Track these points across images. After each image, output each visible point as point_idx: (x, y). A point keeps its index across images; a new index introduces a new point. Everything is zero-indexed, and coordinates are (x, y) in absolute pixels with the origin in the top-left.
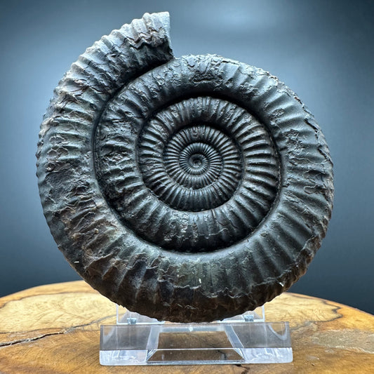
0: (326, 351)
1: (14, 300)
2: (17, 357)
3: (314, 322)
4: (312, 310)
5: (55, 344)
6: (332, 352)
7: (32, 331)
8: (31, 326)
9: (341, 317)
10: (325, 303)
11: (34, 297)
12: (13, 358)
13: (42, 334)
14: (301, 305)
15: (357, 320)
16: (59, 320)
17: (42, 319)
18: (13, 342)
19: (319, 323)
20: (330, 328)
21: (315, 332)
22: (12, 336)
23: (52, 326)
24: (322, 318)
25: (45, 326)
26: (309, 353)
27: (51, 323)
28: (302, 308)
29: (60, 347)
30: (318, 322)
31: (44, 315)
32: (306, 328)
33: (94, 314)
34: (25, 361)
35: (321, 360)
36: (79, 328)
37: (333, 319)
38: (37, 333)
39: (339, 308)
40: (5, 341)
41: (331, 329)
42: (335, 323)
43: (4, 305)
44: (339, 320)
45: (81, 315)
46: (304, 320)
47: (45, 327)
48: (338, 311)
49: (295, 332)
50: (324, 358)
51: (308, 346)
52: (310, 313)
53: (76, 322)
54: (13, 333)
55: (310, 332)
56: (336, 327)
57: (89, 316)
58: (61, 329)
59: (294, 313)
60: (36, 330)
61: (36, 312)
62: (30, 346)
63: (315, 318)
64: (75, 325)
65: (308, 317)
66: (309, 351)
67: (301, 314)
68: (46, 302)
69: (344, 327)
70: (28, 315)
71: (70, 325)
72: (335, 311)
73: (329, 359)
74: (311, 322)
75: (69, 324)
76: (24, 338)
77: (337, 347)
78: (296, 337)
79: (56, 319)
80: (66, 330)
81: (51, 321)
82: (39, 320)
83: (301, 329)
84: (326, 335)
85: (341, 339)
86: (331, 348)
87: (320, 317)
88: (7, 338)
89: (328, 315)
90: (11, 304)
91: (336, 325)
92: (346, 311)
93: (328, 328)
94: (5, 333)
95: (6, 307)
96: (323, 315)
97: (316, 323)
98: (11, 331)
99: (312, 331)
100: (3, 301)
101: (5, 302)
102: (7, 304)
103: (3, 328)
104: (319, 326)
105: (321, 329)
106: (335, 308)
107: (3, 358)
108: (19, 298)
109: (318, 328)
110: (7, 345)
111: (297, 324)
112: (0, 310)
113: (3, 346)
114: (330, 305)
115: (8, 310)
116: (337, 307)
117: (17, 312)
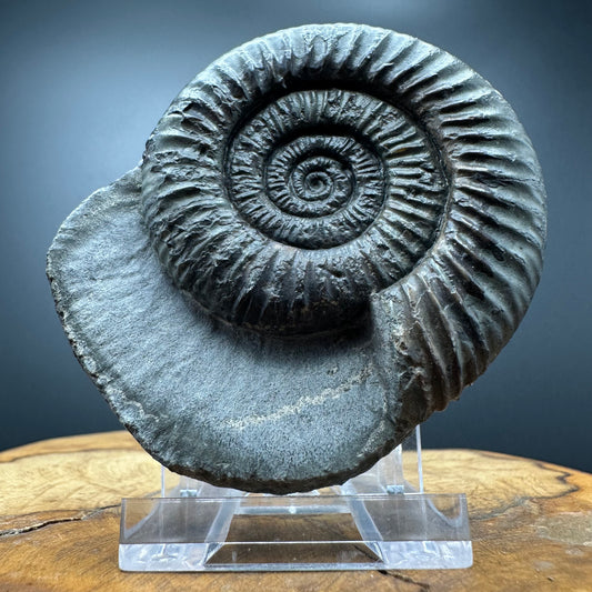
0: (569, 552)
3: (531, 499)
4: (522, 478)
6: (580, 554)
8: (23, 507)
9: (576, 489)
10: (541, 467)
13: (41, 521)
14: (500, 470)
16: (75, 496)
17: (46, 495)
19: (540, 500)
20: (563, 509)
21: (537, 517)
23: (62, 506)
24: (543, 493)
25: (49, 507)
26: (537, 555)
27: (61, 501)
28: (503, 474)
30: (538, 498)
32: (519, 510)
33: (138, 486)
35: (561, 570)
36: (111, 510)
37: (563, 494)
38: (33, 518)
39: (569, 475)
41: (564, 511)
42: (569, 500)
44: (574, 495)
45: (117, 486)
46: (511, 495)
47: (47, 509)
48: (568, 479)
49: (500, 516)
50: (567, 565)
51: (532, 542)
52: (519, 484)
53: (107, 499)
55: (527, 516)
56: (573, 506)
57: (129, 489)
58: (77, 511)
59: (490, 483)
60: (31, 514)
63: (530, 492)
64: (103, 504)
65: (518, 490)
67: (502, 485)
68: (56, 466)
69: (586, 507)
71: (94, 505)
72: (562, 479)
73: (578, 568)
74: (525, 498)
75: (92, 504)
77: (585, 544)
78: (504, 525)
79: (70, 494)
80: (86, 513)
81: (61, 497)
82: (39, 495)
83: (510, 511)
84: (560, 522)
85: (588, 529)
86: (576, 546)
87: (539, 490)
89: (552, 487)
91: (572, 504)
92: (582, 480)
93: (558, 509)
99: (531, 514)
104: (541, 505)
105: (546, 512)
106: (561, 474)
109: (541, 509)
111: (502, 503)
114: (549, 469)
116: (564, 472)
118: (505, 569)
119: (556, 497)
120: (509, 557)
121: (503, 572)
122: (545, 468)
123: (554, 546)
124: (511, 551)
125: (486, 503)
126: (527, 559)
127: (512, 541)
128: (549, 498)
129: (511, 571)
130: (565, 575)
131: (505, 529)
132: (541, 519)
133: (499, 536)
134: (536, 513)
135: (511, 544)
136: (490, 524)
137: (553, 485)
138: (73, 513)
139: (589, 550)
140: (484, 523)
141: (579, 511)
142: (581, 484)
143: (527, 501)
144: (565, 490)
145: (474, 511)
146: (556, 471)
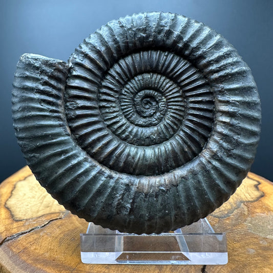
0: (261, 242)
1: (20, 181)
2: (34, 247)
3: (243, 202)
6: (266, 244)
7: (40, 217)
8: (38, 212)
9: (263, 196)
12: (32, 248)
13: (47, 220)
18: (28, 230)
19: (247, 203)
20: (258, 211)
21: (248, 216)
22: (27, 223)
23: (53, 211)
24: (249, 198)
25: (47, 211)
26: (248, 245)
27: (51, 206)
29: (62, 235)
30: (247, 202)
31: (44, 197)
32: (239, 211)
34: (41, 252)
35: (258, 255)
37: (258, 199)
38: (44, 219)
39: (259, 183)
40: (23, 230)
42: (260, 204)
43: (14, 187)
44: (262, 199)
46: (235, 200)
47: (48, 213)
48: (260, 186)
49: (231, 216)
50: (260, 251)
51: (245, 235)
54: (27, 220)
55: (242, 214)
60: (42, 216)
61: (38, 195)
62: (41, 234)
63: (243, 196)
65: (238, 195)
66: (248, 241)
69: (268, 209)
70: (34, 197)
72: (256, 187)
76: (36, 225)
77: (268, 237)
78: (233, 222)
80: (62, 214)
83: (236, 210)
84: (257, 221)
85: (269, 227)
86: (264, 238)
87: (247, 195)
88: (24, 226)
89: (252, 193)
90: (19, 185)
91: (262, 207)
92: (266, 187)
93: (256, 210)
94: (21, 221)
95: (16, 189)
96: (249, 194)
97: (245, 203)
98: (25, 218)
99: (245, 215)
100: (13, 182)
101: (14, 183)
102: (17, 186)
103: (19, 214)
104: (248, 208)
105: (251, 213)
106: (256, 183)
107: (26, 248)
108: (23, 179)
109: (248, 211)
110: (25, 233)
111: (232, 206)
112: (13, 192)
113: (22, 234)
114: (251, 179)
115: (18, 193)
116: (258, 182)
117: (25, 194)
118: (236, 253)
120: (237, 245)
121: (235, 255)
122: (249, 178)
123: (255, 238)
124: (238, 241)
125: (225, 205)
126: (244, 247)
127: (237, 234)
128: (252, 202)
129: (238, 255)
131: (234, 225)
132: (249, 219)
133: (232, 231)
134: (246, 213)
135: (237, 236)
136: (227, 222)
137: (253, 192)
138: (58, 214)
139: (269, 241)
140: (225, 221)
141: (265, 213)
142: (265, 191)
143: (242, 204)
144: (258, 196)
145: (220, 211)
146: (254, 180)
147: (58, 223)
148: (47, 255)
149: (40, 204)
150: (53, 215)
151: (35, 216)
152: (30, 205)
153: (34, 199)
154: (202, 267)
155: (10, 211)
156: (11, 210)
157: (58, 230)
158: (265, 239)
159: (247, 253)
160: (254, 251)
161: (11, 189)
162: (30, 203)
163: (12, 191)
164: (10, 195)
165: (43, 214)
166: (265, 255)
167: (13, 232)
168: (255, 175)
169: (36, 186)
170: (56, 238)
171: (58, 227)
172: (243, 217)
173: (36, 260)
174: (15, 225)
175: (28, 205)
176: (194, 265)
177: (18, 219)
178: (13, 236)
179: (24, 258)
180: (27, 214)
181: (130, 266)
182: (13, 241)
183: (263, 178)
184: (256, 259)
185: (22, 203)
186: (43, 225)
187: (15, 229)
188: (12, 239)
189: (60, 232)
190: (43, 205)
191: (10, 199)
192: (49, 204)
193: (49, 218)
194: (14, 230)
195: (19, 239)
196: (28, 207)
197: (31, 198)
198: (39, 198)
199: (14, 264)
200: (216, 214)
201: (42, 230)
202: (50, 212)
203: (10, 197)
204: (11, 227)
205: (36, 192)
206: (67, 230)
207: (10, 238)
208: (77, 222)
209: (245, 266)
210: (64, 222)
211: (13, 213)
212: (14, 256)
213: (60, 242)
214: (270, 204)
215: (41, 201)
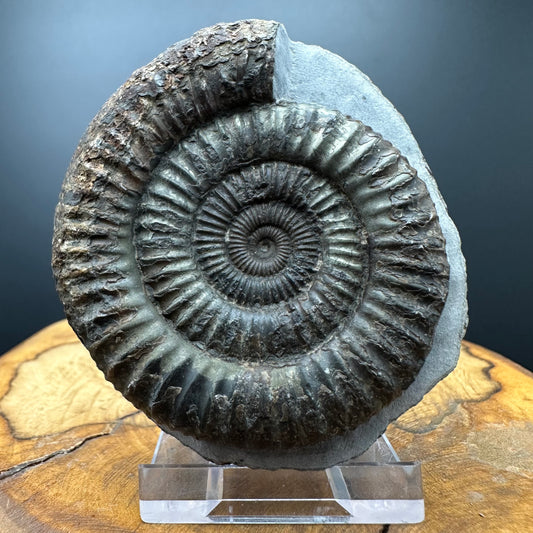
0: (495, 479)
1: (28, 361)
2: (55, 491)
3: (462, 403)
5: (101, 460)
6: (503, 482)
7: (65, 432)
8: (62, 421)
9: (498, 390)
10: (468, 352)
11: (54, 351)
12: (51, 493)
13: (80, 438)
15: (526, 399)
16: (97, 404)
17: (75, 404)
18: (43, 458)
19: (468, 404)
20: (489, 418)
21: (467, 429)
22: (41, 445)
23: (91, 419)
24: (472, 394)
25: (81, 420)
26: (470, 484)
27: (88, 411)
29: (110, 466)
30: (468, 401)
31: (75, 392)
32: (453, 420)
34: (69, 501)
35: (490, 503)
36: (128, 420)
37: (489, 396)
38: (73, 435)
39: (492, 366)
40: (32, 457)
42: (494, 405)
43: (16, 374)
44: (497, 397)
46: (446, 397)
47: (81, 423)
48: (493, 372)
49: (438, 428)
50: (494, 496)
51: (465, 465)
54: (40, 437)
55: (459, 426)
58: (104, 424)
60: (71, 429)
61: (62, 388)
62: (69, 465)
63: (460, 391)
64: (122, 415)
65: (451, 389)
66: (469, 477)
68: (71, 363)
69: (510, 418)
70: (53, 394)
71: (115, 414)
72: (486, 372)
74: (458, 401)
75: (112, 415)
76: (58, 448)
77: (509, 468)
78: (442, 441)
79: (93, 401)
80: (111, 426)
81: (87, 407)
82: (69, 404)
83: (446, 421)
84: (487, 438)
85: (510, 449)
86: (501, 472)
88: (34, 449)
89: (479, 384)
90: (25, 369)
91: (497, 411)
92: (504, 373)
93: (485, 418)
94: (29, 439)
95: (19, 376)
96: (471, 385)
97: (465, 404)
98: (37, 434)
99: (463, 426)
100: (13, 363)
101: (16, 365)
102: (20, 371)
103: (25, 427)
104: (471, 413)
105: (475, 422)
106: (485, 365)
107: (37, 493)
108: (33, 356)
109: (471, 419)
110: (37, 463)
111: (439, 409)
112: (13, 384)
113: (31, 465)
114: (476, 357)
115: (23, 386)
116: (489, 362)
117: (36, 387)
118: (447, 501)
119: (483, 400)
120: (448, 485)
121: (444, 505)
122: (471, 354)
123: (483, 471)
124: (450, 478)
125: (425, 408)
126: (461, 488)
127: (449, 464)
128: (477, 401)
129: (451, 504)
130: (492, 509)
131: (444, 447)
132: (472, 434)
133: (439, 457)
134: (467, 424)
135: (449, 468)
136: (431, 440)
137: (480, 382)
138: (101, 426)
139: (510, 477)
140: (426, 439)
141: (502, 422)
142: (503, 381)
143: (459, 406)
144: (490, 390)
145: (417, 420)
146: (482, 359)
147: (103, 442)
148: (80, 506)
149: (66, 407)
150: (91, 429)
151: (56, 429)
152: (46, 409)
153: (54, 398)
154: (382, 528)
155: (8, 420)
156: (9, 418)
157: (101, 457)
158: (503, 472)
159: (468, 500)
160: (481, 496)
161: (9, 377)
162: (46, 405)
163: (11, 380)
164: (6, 389)
165: (72, 426)
166: (501, 504)
167: (12, 461)
168: (483, 349)
169: (58, 372)
170: (98, 472)
171: (102, 452)
172: (460, 430)
173: (59, 516)
174: (17, 447)
175: (42, 409)
176: (365, 525)
177: (22, 436)
178: (13, 468)
179: (35, 511)
180: (40, 427)
181: (242, 527)
182: (13, 480)
183: (500, 356)
184: (486, 511)
185: (31, 405)
186: (72, 447)
187: (17, 454)
188: (11, 475)
189: (106, 461)
190: (71, 408)
191: (6, 397)
192: (84, 406)
193: (84, 434)
194: (15, 457)
195: (25, 474)
196: (42, 412)
197: (48, 395)
198: (64, 393)
199: (14, 524)
200: (409, 426)
201: (70, 457)
202: (87, 422)
203: (7, 394)
204: (10, 452)
205: (59, 383)
206: (119, 456)
207: (6, 473)
208: (138, 442)
209: (463, 525)
210: (113, 441)
211: (13, 425)
212: (14, 508)
213: (106, 482)
214: (513, 407)
215: (68, 401)
